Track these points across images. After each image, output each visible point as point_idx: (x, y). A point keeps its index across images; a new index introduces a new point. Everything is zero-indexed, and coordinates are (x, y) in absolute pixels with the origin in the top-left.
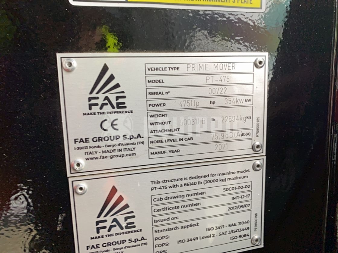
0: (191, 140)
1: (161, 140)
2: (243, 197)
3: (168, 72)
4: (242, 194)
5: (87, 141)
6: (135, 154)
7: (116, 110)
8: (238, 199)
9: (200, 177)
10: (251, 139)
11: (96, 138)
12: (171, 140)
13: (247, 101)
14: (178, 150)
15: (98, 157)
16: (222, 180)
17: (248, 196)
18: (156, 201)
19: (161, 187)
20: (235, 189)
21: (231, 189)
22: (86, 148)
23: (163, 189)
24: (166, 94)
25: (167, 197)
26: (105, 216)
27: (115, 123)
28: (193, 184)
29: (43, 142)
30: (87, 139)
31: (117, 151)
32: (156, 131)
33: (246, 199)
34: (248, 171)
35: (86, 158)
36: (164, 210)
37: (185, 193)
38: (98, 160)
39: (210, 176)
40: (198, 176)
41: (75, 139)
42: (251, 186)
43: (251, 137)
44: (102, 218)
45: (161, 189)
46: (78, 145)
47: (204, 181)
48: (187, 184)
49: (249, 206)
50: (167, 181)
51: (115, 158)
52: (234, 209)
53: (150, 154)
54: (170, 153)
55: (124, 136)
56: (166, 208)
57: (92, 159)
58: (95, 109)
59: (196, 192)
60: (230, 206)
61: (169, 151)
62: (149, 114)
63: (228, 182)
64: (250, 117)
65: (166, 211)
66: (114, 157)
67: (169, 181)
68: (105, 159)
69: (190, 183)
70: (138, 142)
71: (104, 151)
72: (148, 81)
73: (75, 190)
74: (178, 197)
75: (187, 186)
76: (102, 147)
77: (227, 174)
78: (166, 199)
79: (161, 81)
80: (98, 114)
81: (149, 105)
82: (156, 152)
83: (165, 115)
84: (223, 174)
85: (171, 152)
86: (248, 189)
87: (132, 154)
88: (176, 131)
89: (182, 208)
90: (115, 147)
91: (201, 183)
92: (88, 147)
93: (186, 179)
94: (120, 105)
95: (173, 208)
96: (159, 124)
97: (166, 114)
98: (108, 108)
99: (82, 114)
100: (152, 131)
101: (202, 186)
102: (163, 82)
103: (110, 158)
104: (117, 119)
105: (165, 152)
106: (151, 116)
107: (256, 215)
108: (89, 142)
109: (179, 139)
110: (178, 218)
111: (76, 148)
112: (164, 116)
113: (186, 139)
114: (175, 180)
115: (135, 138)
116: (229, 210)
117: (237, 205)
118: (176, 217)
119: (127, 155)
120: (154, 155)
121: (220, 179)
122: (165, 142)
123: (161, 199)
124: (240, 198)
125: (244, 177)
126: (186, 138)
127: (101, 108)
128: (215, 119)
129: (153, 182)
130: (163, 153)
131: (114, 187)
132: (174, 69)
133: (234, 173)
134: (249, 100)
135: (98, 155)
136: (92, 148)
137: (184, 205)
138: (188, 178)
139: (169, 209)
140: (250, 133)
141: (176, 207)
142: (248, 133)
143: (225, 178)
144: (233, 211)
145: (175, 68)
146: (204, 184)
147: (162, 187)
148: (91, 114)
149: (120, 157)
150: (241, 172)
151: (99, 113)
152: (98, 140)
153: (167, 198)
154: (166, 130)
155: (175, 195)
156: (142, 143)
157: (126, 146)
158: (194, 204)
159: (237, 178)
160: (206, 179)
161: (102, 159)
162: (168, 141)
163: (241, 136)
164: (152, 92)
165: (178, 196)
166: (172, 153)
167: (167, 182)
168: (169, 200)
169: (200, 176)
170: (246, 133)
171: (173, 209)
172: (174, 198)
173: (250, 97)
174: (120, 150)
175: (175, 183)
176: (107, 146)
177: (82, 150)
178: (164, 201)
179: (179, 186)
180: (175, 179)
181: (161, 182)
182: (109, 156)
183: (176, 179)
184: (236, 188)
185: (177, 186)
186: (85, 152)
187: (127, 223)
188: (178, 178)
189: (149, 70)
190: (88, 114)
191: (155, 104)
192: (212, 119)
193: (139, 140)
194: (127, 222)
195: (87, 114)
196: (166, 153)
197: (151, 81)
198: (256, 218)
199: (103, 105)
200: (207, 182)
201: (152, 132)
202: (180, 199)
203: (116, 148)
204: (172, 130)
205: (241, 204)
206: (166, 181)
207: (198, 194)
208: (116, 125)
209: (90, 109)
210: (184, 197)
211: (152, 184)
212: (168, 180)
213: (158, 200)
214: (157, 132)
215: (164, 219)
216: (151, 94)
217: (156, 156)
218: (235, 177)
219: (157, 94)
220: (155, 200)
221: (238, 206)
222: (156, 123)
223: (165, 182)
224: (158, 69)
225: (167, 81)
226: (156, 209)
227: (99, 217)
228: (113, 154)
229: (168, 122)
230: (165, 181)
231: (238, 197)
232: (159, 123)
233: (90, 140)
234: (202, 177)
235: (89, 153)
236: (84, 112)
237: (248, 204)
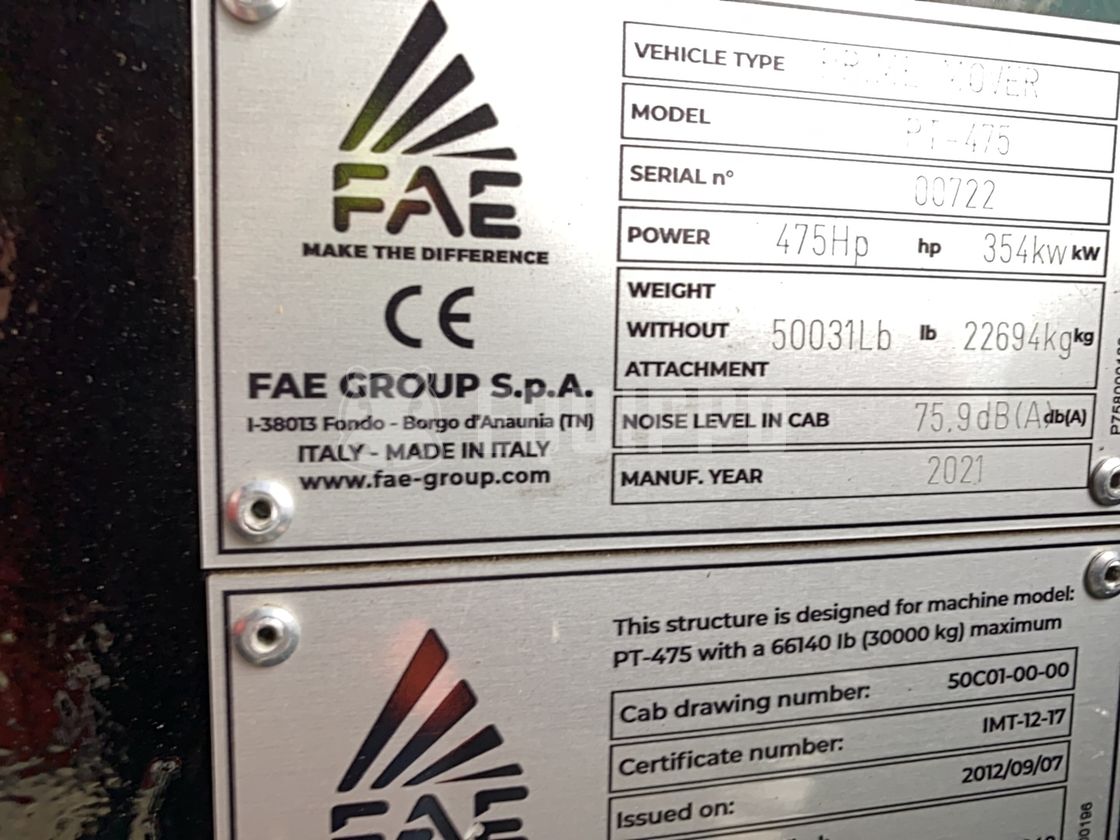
0: (819, 425)
1: (678, 416)
2: (1033, 719)
3: (729, 72)
4: (1031, 707)
5: (316, 390)
6: (547, 473)
7: (468, 241)
8: (1012, 727)
9: (846, 614)
10: (1087, 442)
11: (362, 377)
12: (725, 418)
13: (1082, 254)
14: (753, 471)
15: (364, 477)
16: (945, 633)
17: (1056, 717)
18: (633, 720)
19: (659, 651)
20: (1002, 681)
21: (981, 678)
22: (307, 424)
23: (672, 661)
24: (715, 182)
25: (687, 702)
26: (379, 784)
27: (458, 308)
28: (814, 647)
29: (90, 379)
30: (316, 381)
31: (458, 451)
32: (652, 369)
33: (1046, 728)
34: (1065, 595)
35: (302, 479)
36: (668, 764)
37: (774, 690)
38: (364, 490)
39: (893, 608)
40: (840, 607)
41: (254, 377)
42: (1071, 668)
43: (1085, 431)
44: (362, 793)
45: (662, 660)
46: (267, 405)
47: (866, 633)
48: (787, 646)
49: (1057, 768)
50: (695, 624)
51: (446, 490)
52: (989, 777)
53: (618, 479)
54: (715, 482)
55: (496, 380)
56: (681, 758)
57: (333, 483)
58: (367, 229)
59: (822, 684)
60: (973, 762)
61: (711, 472)
62: (628, 277)
63: (971, 644)
64: (1092, 334)
65: (676, 771)
66: (443, 483)
67: (703, 624)
68: (398, 488)
69: (801, 639)
70: (563, 416)
71: (395, 447)
72: (635, 108)
73: (239, 638)
74: (739, 705)
75: (784, 654)
76: (387, 428)
77: (971, 606)
78: (681, 711)
79: (698, 113)
80: (380, 256)
81: (631, 229)
82: (647, 474)
83: (704, 290)
84: (955, 605)
85: (720, 479)
86: (1058, 683)
87: (533, 473)
88: (753, 372)
89: (752, 758)
90: (449, 430)
91: (850, 642)
92: (320, 423)
93: (782, 618)
94: (489, 221)
95: (715, 760)
96: (671, 335)
97: (709, 286)
98: (427, 230)
99: (300, 250)
100: (633, 364)
101: (855, 656)
102: (702, 121)
103: (421, 485)
104: (468, 291)
105: (689, 476)
106: (638, 290)
107: (1086, 809)
108: (322, 396)
109: (764, 415)
110: (730, 808)
111: (256, 421)
112: (699, 291)
113: (796, 420)
114: (731, 622)
115: (551, 394)
116: (966, 781)
117: (1003, 758)
118: (724, 805)
119: (509, 477)
120: (638, 488)
121: (938, 626)
122: (696, 426)
123: (656, 712)
124: (1020, 723)
125: (1045, 625)
126: (799, 415)
127: (395, 226)
128: (933, 331)
129: (625, 625)
130: (682, 482)
131: (432, 637)
132: (762, 64)
133: (1001, 601)
134: (1092, 254)
135: (365, 466)
136: (336, 424)
137: (763, 747)
138: (793, 616)
139: (694, 762)
140: (1084, 411)
141: (724, 753)
142: (1076, 413)
143: (962, 625)
144: (987, 785)
145: (763, 60)
146: (865, 648)
147: (669, 650)
148: (344, 251)
149: (475, 482)
150: (1031, 598)
151: (385, 252)
152: (368, 391)
153: (686, 706)
154: (702, 365)
155: (726, 694)
156: (588, 421)
157: (506, 430)
158: (813, 744)
159: (1015, 626)
160: (876, 623)
161: (382, 487)
162: (708, 421)
163: (1043, 424)
164: (648, 168)
165: (741, 699)
166: (725, 482)
167: (690, 628)
168: (698, 721)
169: (849, 609)
170: (1069, 411)
171: (709, 763)
172: (719, 711)
173: (1096, 240)
174: (472, 446)
175: (729, 636)
176: (412, 422)
177: (286, 432)
178: (671, 723)
179: (750, 651)
180: (731, 614)
181: (663, 626)
182: (422, 476)
183: (735, 618)
184: (1006, 674)
185: (740, 651)
186: (302, 448)
187: (485, 824)
188: (747, 613)
189: (642, 55)
190: (329, 250)
191: (658, 228)
192: (923, 327)
193: (575, 404)
194: (486, 816)
195: (322, 249)
196: (694, 482)
197: (646, 108)
198: (1086, 826)
199: (407, 209)
200: (878, 638)
201: (632, 369)
202: (748, 716)
203: (458, 437)
204: (732, 369)
205: (1020, 755)
206: (685, 625)
207: (833, 694)
208: (464, 318)
209: (341, 225)
210: (767, 707)
211: (620, 633)
212: (699, 620)
213: (645, 715)
214: (658, 374)
215: (664, 810)
216: (644, 174)
217: (646, 492)
218: (1005, 622)
219: (672, 178)
220: (630, 714)
221: (1011, 764)
222: (658, 329)
223: (683, 630)
224: (684, 55)
225: (728, 118)
226: (632, 760)
227: (347, 784)
228: (439, 465)
229: (714, 326)
230: (681, 620)
231: (1012, 717)
232: (672, 330)
233: (331, 386)
234: (859, 612)
235: (318, 453)
236: (306, 241)
237: (1055, 758)
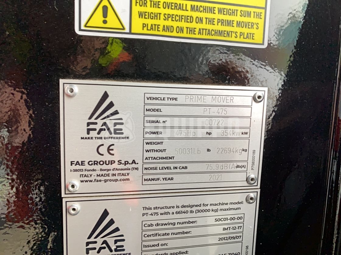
0: (185, 169)
1: (156, 167)
2: (234, 228)
3: (166, 102)
4: (234, 226)
5: (83, 164)
6: (129, 179)
7: (113, 135)
8: (229, 230)
9: (192, 206)
10: (246, 172)
11: (92, 161)
12: (166, 168)
13: (244, 133)
14: (171, 178)
15: (92, 180)
16: (214, 210)
17: (240, 228)
18: (146, 227)
19: (152, 213)
20: (227, 220)
21: (222, 220)
22: (82, 170)
23: (154, 215)
24: (163, 123)
25: (158, 223)
26: (95, 238)
27: (111, 148)
28: (185, 213)
29: (41, 162)
30: (83, 162)
31: (111, 175)
32: (151, 158)
33: (237, 230)
34: (242, 203)
35: (81, 181)
36: (154, 235)
37: (176, 221)
38: (92, 183)
39: (202, 205)
40: (190, 205)
41: (72, 162)
42: (243, 218)
43: (246, 169)
44: (92, 239)
45: (152, 215)
46: (74, 167)
47: (196, 210)
48: (179, 213)
49: (240, 238)
50: (159, 208)
51: (108, 183)
52: (224, 240)
53: (143, 180)
54: (164, 180)
55: (118, 161)
56: (156, 234)
57: (87, 181)
58: (93, 134)
59: (187, 220)
60: (221, 237)
61: (163, 178)
62: (145, 141)
63: (219, 213)
64: (246, 150)
65: (156, 237)
66: (108, 181)
67: (161, 208)
68: (99, 182)
69: (182, 211)
70: (132, 168)
71: (98, 175)
72: (147, 109)
73: (68, 210)
74: (169, 224)
75: (178, 214)
76: (97, 171)
77: (220, 205)
78: (157, 225)
79: (159, 110)
80: (96, 139)
81: (146, 132)
82: (149, 179)
83: (161, 143)
84: (216, 205)
85: (165, 180)
86: (240, 221)
87: (126, 179)
88: (171, 159)
89: (172, 235)
90: (109, 171)
91: (193, 212)
92: (84, 170)
93: (178, 207)
94: (117, 132)
95: (164, 235)
96: (154, 152)
97: (162, 142)
99: (80, 138)
100: (147, 158)
101: (194, 215)
102: (160, 111)
103: (104, 182)
104: (113, 145)
105: (158, 179)
106: (147, 143)
107: (247, 247)
108: (84, 165)
109: (174, 167)
110: (167, 245)
111: (72, 170)
112: (160, 143)
113: (180, 168)
114: (167, 208)
115: (130, 164)
116: (219, 240)
118: (166, 244)
119: (121, 180)
120: (148, 182)
121: (212, 209)
122: (160, 169)
123: (152, 225)
124: (231, 229)
125: (237, 209)
126: (181, 167)
127: (99, 133)
128: (210, 150)
129: (145, 208)
130: (157, 180)
131: (106, 210)
132: (173, 100)
133: (227, 204)
134: (246, 133)
135: (92, 178)
136: (87, 170)
137: (174, 233)
138: (180, 207)
139: (159, 235)
140: (245, 165)
141: (166, 233)
142: (243, 166)
143: (218, 209)
144: (224, 241)
145: (173, 99)
146: (196, 213)
147: (154, 213)
148: (89, 138)
149: (114, 181)
150: (234, 204)
151: (97, 138)
152: (93, 164)
153: (157, 224)
154: (161, 157)
155: (166, 222)
156: (137, 169)
157: (121, 171)
158: (185, 232)
159: (230, 209)
160: (198, 208)
161: (96, 182)
162: (162, 168)
163: (235, 168)
164: (149, 120)
165: (169, 223)
166: (166, 180)
167: (158, 209)
168: (160, 227)
169: (192, 205)
170: (241, 165)
171: (162, 235)
172: (164, 225)
173: (247, 131)
174: (114, 174)
175: (166, 210)
176: (101, 170)
177: (77, 172)
178: (154, 227)
179: (171, 213)
180: (167, 206)
181: (153, 208)
182: (104, 180)
183: (168, 207)
184: (228, 219)
185: (169, 213)
186: (81, 175)
187: (116, 246)
188: (170, 206)
189: (148, 99)
190: (86, 138)
191: (151, 131)
192: (208, 149)
193: (134, 165)
194: (117, 245)
195: (85, 138)
196: (159, 180)
197: (149, 109)
198: (247, 251)
199: (101, 130)
200: (199, 211)
201: (146, 158)
202: (171, 226)
203: (111, 172)
204: (167, 158)
205: (232, 235)
206: (157, 208)
207: (189, 222)
208: (112, 150)
209: (88, 133)
210: (175, 224)
211: (144, 210)
212: (160, 207)
213: (149, 226)
214: (152, 159)
215: (153, 244)
216: (149, 122)
217: (149, 182)
218: (227, 208)
219: (154, 122)
220: (146, 225)
221: (229, 237)
222: (152, 151)
223: (157, 209)
224: (157, 99)
225: (166, 110)
226: (146, 234)
227: (89, 238)
228: (107, 178)
229: (163, 150)
230: (156, 207)
231: (230, 228)
232: (155, 151)
233: (86, 163)
234: (194, 206)
235: (84, 176)
236: (81, 136)
237: (239, 236)
